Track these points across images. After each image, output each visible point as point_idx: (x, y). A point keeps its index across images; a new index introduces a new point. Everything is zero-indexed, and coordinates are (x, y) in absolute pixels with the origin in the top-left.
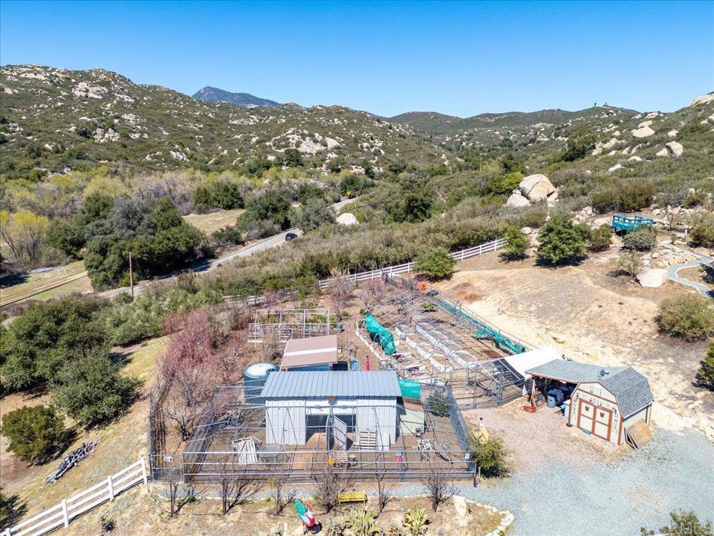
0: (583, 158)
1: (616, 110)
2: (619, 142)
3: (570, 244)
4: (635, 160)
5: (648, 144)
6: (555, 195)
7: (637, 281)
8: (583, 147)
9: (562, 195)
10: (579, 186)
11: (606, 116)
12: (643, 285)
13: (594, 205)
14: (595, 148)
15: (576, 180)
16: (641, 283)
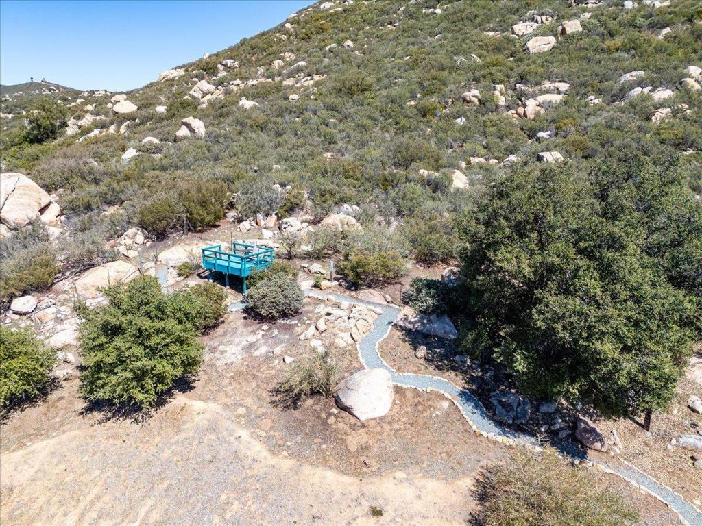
0: (55, 139)
1: (58, 87)
2: (98, 118)
3: (173, 355)
4: (152, 143)
5: (137, 121)
6: (55, 209)
7: (346, 409)
8: (51, 124)
9: (70, 210)
10: (93, 189)
11: (48, 92)
12: (363, 418)
13: (143, 226)
14: (67, 126)
15: (84, 178)
16: (355, 413)
